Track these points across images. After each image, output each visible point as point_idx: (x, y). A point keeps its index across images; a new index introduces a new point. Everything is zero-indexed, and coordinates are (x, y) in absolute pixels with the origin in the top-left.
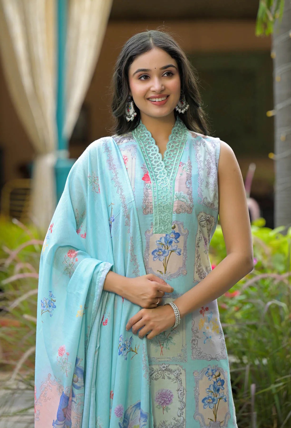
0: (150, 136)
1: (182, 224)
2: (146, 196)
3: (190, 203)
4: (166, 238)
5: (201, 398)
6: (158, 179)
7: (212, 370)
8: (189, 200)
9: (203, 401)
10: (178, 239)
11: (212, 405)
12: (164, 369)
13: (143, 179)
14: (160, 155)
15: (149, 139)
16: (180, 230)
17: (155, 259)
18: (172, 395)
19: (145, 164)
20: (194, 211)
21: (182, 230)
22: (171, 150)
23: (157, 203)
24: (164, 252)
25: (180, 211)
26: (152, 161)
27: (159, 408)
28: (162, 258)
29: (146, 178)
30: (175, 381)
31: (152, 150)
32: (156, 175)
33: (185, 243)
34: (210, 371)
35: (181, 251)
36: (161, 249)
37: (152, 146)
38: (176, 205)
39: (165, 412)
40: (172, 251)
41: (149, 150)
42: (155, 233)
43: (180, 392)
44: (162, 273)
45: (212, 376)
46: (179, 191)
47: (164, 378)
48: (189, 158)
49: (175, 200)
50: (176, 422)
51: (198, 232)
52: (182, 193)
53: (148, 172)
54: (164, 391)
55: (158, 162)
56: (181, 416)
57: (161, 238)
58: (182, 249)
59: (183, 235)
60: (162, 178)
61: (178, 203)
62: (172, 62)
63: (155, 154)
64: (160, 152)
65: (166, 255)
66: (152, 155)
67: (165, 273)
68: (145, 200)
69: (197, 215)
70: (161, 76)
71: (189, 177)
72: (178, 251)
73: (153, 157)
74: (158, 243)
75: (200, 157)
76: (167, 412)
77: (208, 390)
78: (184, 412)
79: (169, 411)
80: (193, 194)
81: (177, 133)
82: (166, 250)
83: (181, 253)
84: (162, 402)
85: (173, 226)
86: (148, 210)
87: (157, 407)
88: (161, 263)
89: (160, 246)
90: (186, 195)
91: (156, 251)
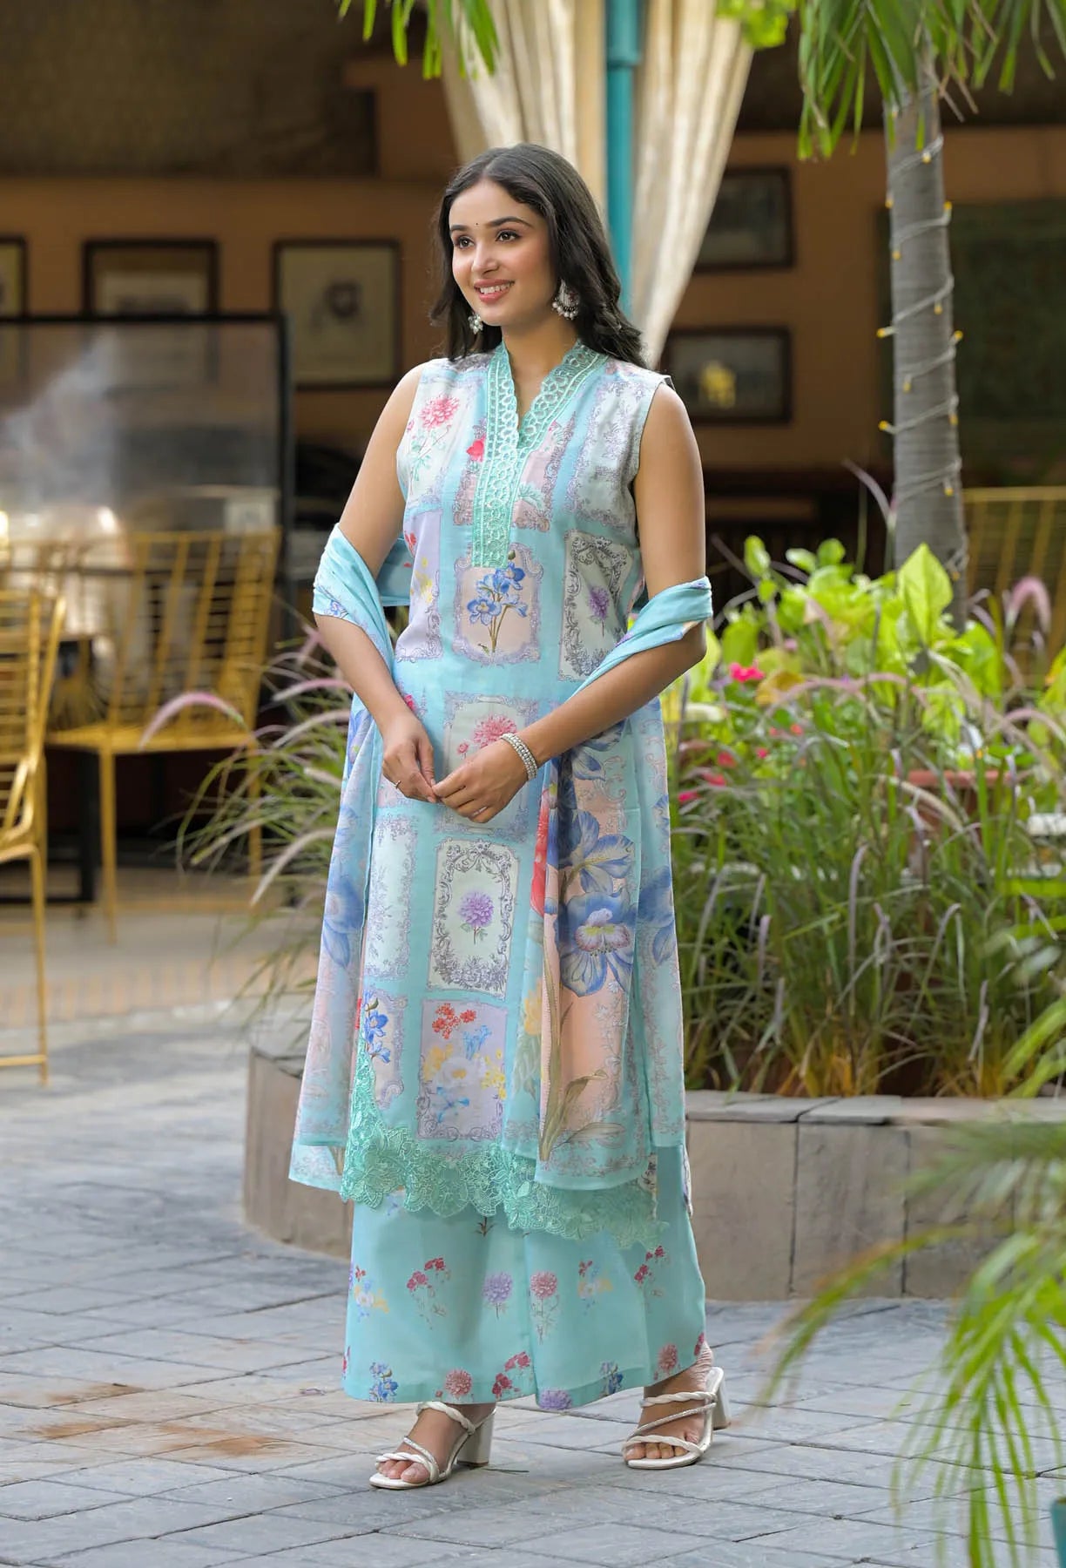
1: (528, 551)
2: (465, 486)
3: (543, 509)
4: (495, 577)
6: (497, 454)
8: (543, 504)
10: (520, 583)
13: (470, 451)
14: (515, 402)
16: (524, 564)
17: (475, 620)
18: (492, 907)
19: (487, 419)
20: (553, 525)
21: (529, 564)
23: (482, 503)
24: (492, 607)
25: (525, 523)
27: (467, 931)
28: (488, 618)
29: (475, 449)
30: (499, 878)
32: (497, 445)
33: (536, 592)
35: (526, 608)
36: (486, 601)
38: (517, 508)
39: (478, 939)
40: (507, 607)
42: (476, 565)
43: (504, 904)
44: (487, 651)
46: (528, 482)
47: (479, 869)
49: (517, 499)
50: (495, 964)
51: (568, 574)
52: (533, 485)
53: (482, 437)
54: (478, 897)
56: (501, 953)
57: (486, 578)
58: (530, 605)
59: (531, 574)
60: (507, 452)
61: (522, 506)
64: (515, 395)
65: (495, 613)
67: (494, 652)
68: (459, 494)
69: (566, 537)
70: (492, 241)
71: (558, 456)
72: (521, 606)
74: (480, 586)
76: (482, 939)
78: (509, 945)
79: (484, 937)
80: (555, 493)
82: (497, 604)
83: (527, 612)
84: (475, 917)
85: (510, 553)
86: (465, 515)
87: (462, 927)
88: (486, 629)
89: (484, 594)
90: (539, 492)
91: (474, 602)
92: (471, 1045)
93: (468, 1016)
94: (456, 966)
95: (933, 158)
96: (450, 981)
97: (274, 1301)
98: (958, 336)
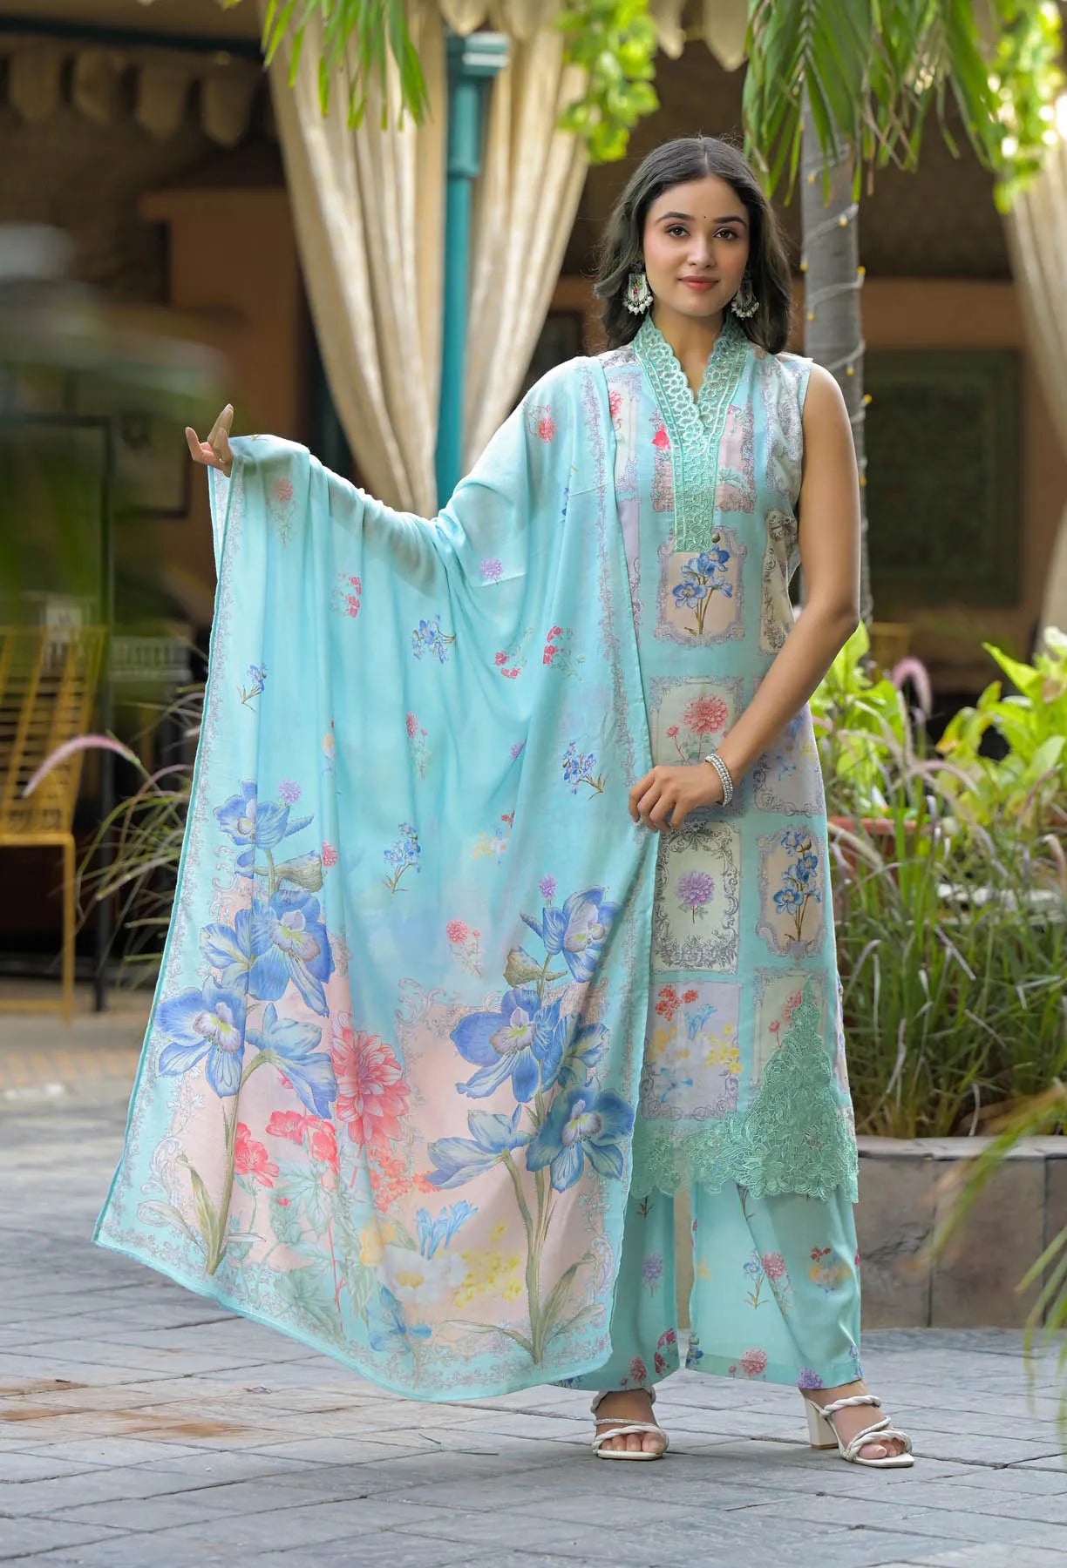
0: (671, 353)
1: (734, 533)
2: (660, 474)
3: (749, 490)
4: (700, 562)
5: (772, 891)
6: (684, 441)
7: (797, 836)
8: (747, 486)
9: (776, 898)
10: (725, 564)
11: (793, 907)
12: (695, 830)
13: (656, 440)
14: (690, 393)
15: (667, 360)
16: (729, 546)
17: (680, 604)
18: (711, 885)
19: (659, 411)
20: (757, 506)
21: (734, 545)
22: (713, 384)
23: (681, 489)
24: (698, 590)
25: (728, 506)
26: (673, 403)
27: (685, 911)
28: (693, 601)
29: (660, 438)
30: (719, 855)
31: (674, 382)
32: (682, 433)
33: (740, 571)
34: (791, 837)
35: (731, 589)
36: (691, 585)
37: (674, 374)
38: (720, 492)
39: (697, 918)
40: (713, 589)
41: (667, 382)
42: (678, 551)
43: (727, 879)
44: (695, 634)
45: (795, 847)
46: (727, 465)
47: (696, 848)
48: (750, 398)
49: (718, 483)
50: (719, 940)
51: (768, 551)
52: (733, 468)
53: (663, 426)
54: (696, 876)
55: (685, 406)
56: (729, 928)
57: (691, 562)
58: (735, 585)
59: (735, 555)
60: (693, 438)
61: (724, 490)
62: (739, 211)
63: (679, 390)
64: (689, 386)
65: (701, 596)
66: (673, 391)
67: (701, 633)
68: (657, 482)
69: (766, 516)
70: (711, 237)
71: (749, 438)
72: (727, 587)
73: (676, 395)
74: (685, 570)
75: (770, 397)
76: (702, 918)
77: (785, 876)
78: (736, 919)
79: (704, 916)
80: (756, 473)
81: (724, 350)
82: (702, 586)
83: (732, 593)
84: (692, 897)
85: (714, 536)
86: (664, 502)
87: (680, 908)
88: (692, 612)
89: (690, 579)
90: (741, 474)
91: (680, 587)
92: (693, 1024)
93: (691, 996)
94: (675, 947)
95: (849, 221)
96: (670, 963)
97: (193, 1320)
98: (867, 399)
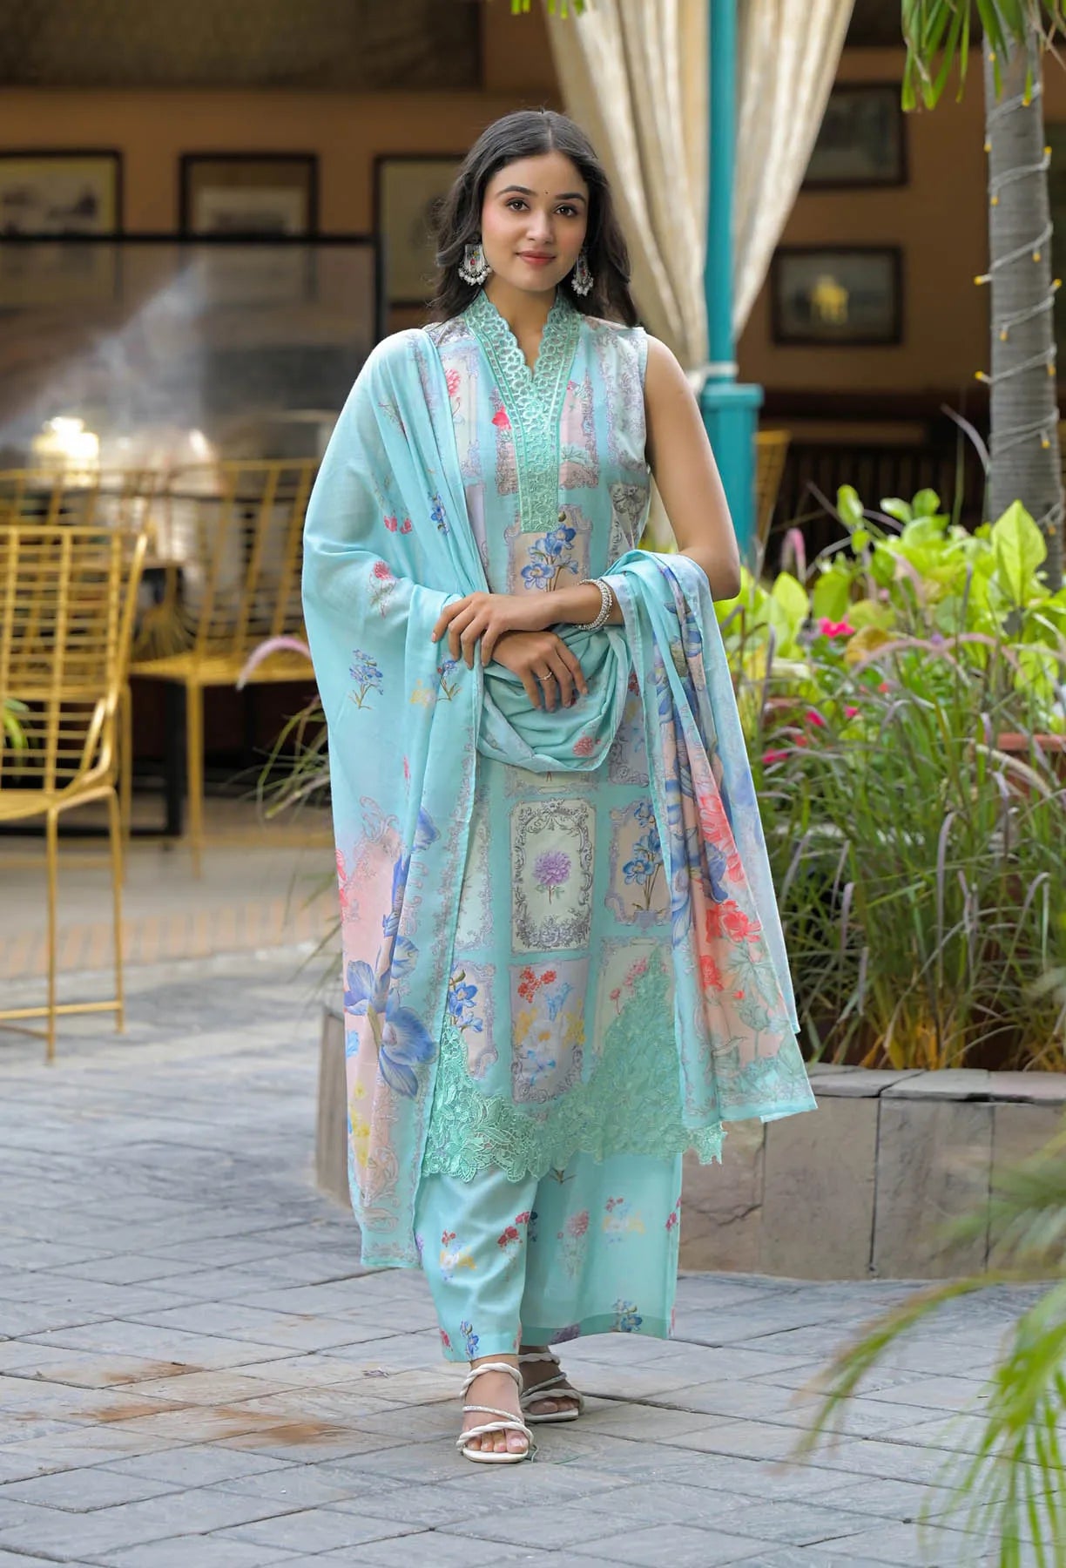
0: (506, 327)
1: (579, 509)
2: (503, 456)
3: (592, 465)
4: (547, 541)
5: (622, 863)
6: (525, 420)
7: (649, 807)
8: (590, 461)
9: (625, 869)
10: (572, 542)
11: (643, 877)
12: (552, 809)
13: (495, 421)
14: (527, 371)
15: (502, 335)
16: (575, 524)
17: (529, 585)
18: (567, 864)
19: (497, 390)
20: (601, 481)
21: (580, 522)
22: (548, 357)
23: (524, 470)
24: (546, 570)
25: (573, 483)
26: (510, 381)
27: (543, 890)
28: (542, 582)
29: (499, 419)
30: (575, 832)
31: (511, 359)
32: (521, 412)
33: (586, 549)
34: (644, 809)
35: (577, 565)
36: (539, 565)
37: (510, 350)
38: (563, 471)
39: (554, 898)
40: (561, 567)
41: (504, 359)
42: (525, 532)
43: (583, 854)
45: (648, 818)
46: (569, 443)
47: (551, 828)
48: (587, 372)
49: (561, 461)
50: (575, 918)
51: (614, 524)
52: (576, 445)
53: (503, 407)
54: (552, 855)
55: (523, 384)
56: (586, 903)
57: (537, 542)
58: (580, 561)
59: (581, 532)
60: (534, 417)
61: (568, 467)
63: (516, 367)
64: (526, 364)
65: (547, 575)
66: (511, 368)
68: (501, 465)
69: (610, 489)
70: (551, 213)
71: (589, 412)
72: (573, 564)
73: (513, 373)
74: (532, 551)
75: (608, 369)
76: (558, 897)
77: (637, 847)
78: (591, 894)
79: (560, 894)
81: (558, 322)
82: (550, 566)
83: (578, 570)
84: (549, 877)
85: (560, 515)
86: (509, 485)
87: (537, 888)
89: (538, 559)
90: (582, 450)
91: (528, 568)
92: (555, 1004)
93: (549, 977)
94: (533, 928)
96: (530, 945)
